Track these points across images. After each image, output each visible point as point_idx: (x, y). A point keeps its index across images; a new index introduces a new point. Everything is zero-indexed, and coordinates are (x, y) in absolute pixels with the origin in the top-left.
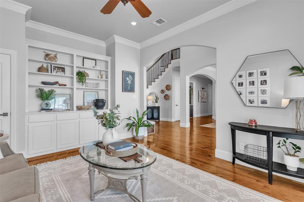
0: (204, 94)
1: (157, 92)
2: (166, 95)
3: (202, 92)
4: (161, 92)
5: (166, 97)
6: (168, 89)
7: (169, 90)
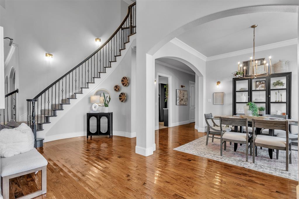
0: (184, 94)
1: (109, 88)
2: (122, 93)
3: (182, 91)
4: (115, 90)
5: (123, 97)
6: (125, 84)
7: (126, 86)
